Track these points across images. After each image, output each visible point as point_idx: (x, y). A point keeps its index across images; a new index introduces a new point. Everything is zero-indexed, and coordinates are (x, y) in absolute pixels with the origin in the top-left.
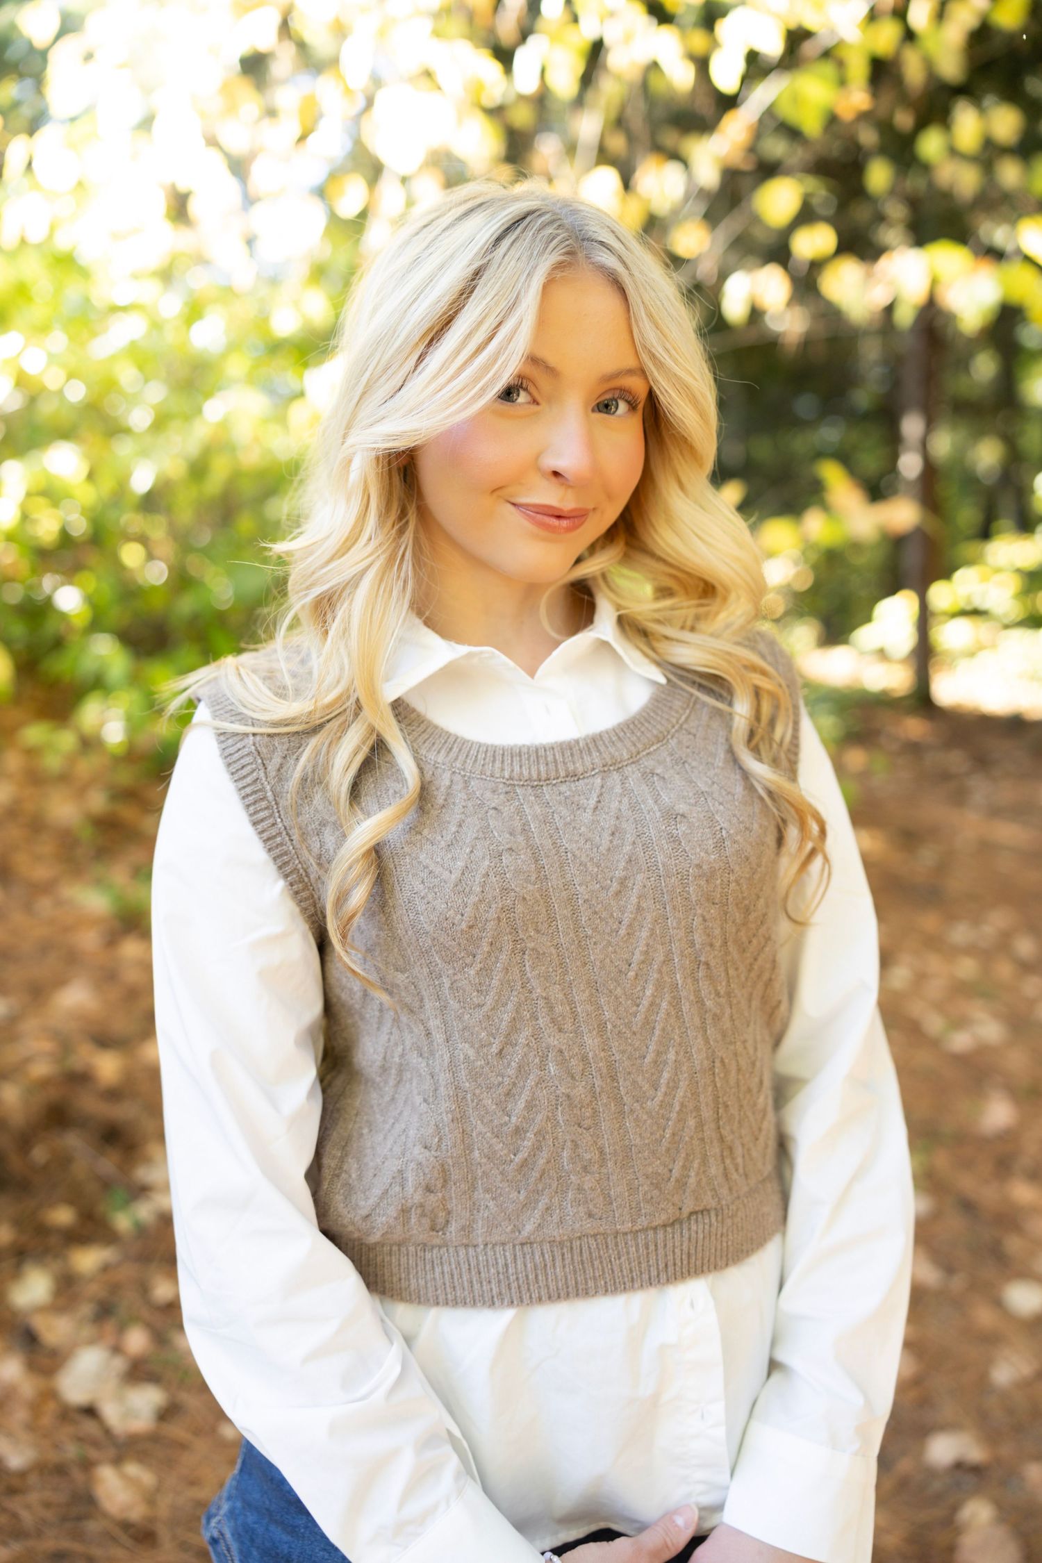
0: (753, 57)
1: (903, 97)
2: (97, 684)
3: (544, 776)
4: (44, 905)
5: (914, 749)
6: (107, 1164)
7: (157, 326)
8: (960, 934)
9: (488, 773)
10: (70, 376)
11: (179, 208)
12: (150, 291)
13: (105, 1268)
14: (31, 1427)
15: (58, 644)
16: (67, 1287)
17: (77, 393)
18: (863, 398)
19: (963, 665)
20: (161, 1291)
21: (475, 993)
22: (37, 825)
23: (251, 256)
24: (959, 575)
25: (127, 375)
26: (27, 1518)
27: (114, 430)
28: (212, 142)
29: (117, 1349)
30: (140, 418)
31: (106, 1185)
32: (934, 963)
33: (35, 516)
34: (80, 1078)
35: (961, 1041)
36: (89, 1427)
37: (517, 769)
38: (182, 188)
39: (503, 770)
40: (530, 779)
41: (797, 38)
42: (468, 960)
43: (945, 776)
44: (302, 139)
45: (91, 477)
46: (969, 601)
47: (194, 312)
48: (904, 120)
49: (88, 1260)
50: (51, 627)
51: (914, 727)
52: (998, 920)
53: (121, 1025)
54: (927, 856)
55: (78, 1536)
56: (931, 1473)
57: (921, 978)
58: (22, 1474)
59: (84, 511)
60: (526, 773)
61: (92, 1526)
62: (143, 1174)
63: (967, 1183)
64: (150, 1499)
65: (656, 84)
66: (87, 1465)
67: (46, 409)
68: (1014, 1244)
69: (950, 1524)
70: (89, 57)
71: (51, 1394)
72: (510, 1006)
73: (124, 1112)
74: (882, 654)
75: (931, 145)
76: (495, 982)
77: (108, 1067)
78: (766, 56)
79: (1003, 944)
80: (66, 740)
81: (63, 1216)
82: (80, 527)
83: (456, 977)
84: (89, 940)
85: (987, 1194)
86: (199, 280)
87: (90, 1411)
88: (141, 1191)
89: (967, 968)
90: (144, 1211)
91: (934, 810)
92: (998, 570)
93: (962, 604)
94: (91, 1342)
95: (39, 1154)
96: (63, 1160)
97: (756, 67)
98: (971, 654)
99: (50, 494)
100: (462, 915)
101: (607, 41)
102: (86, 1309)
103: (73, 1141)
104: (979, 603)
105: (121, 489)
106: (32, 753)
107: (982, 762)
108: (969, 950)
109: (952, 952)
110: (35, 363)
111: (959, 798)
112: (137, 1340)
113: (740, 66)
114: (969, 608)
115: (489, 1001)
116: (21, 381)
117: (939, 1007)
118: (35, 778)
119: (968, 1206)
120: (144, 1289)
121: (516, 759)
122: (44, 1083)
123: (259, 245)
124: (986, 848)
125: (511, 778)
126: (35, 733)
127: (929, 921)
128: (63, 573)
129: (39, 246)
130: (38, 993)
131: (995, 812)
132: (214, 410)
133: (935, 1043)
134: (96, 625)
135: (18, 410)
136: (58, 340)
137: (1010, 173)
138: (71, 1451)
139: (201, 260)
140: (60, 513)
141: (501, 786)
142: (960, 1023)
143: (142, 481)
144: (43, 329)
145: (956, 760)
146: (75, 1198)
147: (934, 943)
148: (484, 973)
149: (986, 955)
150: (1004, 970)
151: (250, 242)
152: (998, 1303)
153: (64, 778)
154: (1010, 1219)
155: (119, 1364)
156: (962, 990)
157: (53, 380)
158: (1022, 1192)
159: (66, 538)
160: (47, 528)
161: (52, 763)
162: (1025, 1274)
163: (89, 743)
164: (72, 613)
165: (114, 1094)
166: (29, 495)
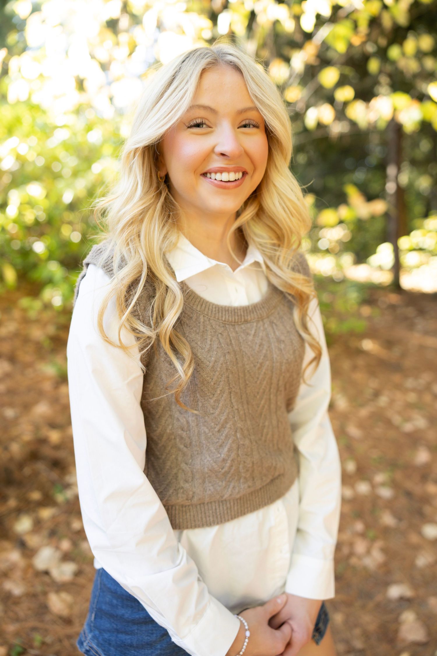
0: (318, 17)
1: (382, 32)
2: (50, 281)
3: (236, 321)
4: (29, 372)
5: (392, 307)
6: (54, 475)
7: (75, 134)
8: (410, 383)
9: (217, 318)
10: (39, 155)
11: (81, 85)
12: (72, 120)
13: (53, 517)
14: (24, 579)
15: (35, 266)
16: (38, 524)
17: (41, 162)
18: (373, 159)
19: (415, 271)
20: (76, 525)
21: (212, 409)
22: (26, 340)
23: (112, 104)
24: (413, 233)
25: (61, 154)
26: (21, 614)
27: (57, 177)
28: (93, 57)
29: (57, 548)
30: (67, 172)
31: (53, 483)
32: (399, 396)
33: (24, 213)
34: (43, 441)
35: (408, 427)
36: (46, 579)
37: (227, 317)
38: (82, 77)
39: (222, 317)
40: (232, 322)
41: (336, 8)
42: (211, 397)
43: (406, 318)
44: (130, 54)
45: (47, 196)
46: (418, 245)
47: (89, 128)
48: (383, 42)
49: (46, 513)
50: (32, 259)
51: (393, 298)
52: (425, 378)
53: (60, 419)
54: (396, 352)
55: (42, 621)
56: (390, 601)
57: (392, 402)
58: (20, 598)
59: (44, 211)
60: (230, 319)
61: (48, 618)
62: (68, 479)
63: (409, 485)
64: (70, 607)
65: (279, 28)
66: (45, 594)
67: (29, 169)
68: (427, 510)
69: (397, 621)
70: (44, 21)
71: (30, 566)
72: (225, 414)
73: (61, 454)
74: (380, 268)
75: (394, 52)
76: (220, 405)
77: (54, 436)
78: (323, 16)
79: (428, 387)
80: (37, 305)
81: (36, 496)
82: (43, 217)
83: (204, 403)
84: (47, 386)
85: (417, 489)
86: (90, 115)
87: (47, 573)
88: (67, 486)
89: (412, 397)
90: (69, 494)
91: (400, 332)
92: (430, 231)
93: (414, 246)
94: (47, 545)
95: (27, 471)
96: (36, 474)
97: (320, 21)
98: (418, 267)
99: (30, 203)
100: (212, 379)
101: (256, 11)
102: (45, 532)
103: (41, 467)
104: (421, 246)
105: (59, 201)
106: (25, 310)
107: (421, 312)
108: (413, 390)
109: (406, 391)
110: (24, 150)
111: (411, 327)
112: (66, 545)
113: (313, 21)
114: (417, 248)
115: (217, 412)
116: (19, 158)
117: (399, 413)
118: (26, 321)
119: (409, 494)
120: (68, 524)
121: (227, 312)
122: (28, 443)
123: (115, 100)
124: (422, 348)
125: (225, 321)
126: (25, 302)
127: (396, 378)
128: (37, 236)
129: (24, 102)
130: (27, 407)
131: (426, 333)
132: (97, 168)
133: (397, 428)
134: (50, 258)
135: (17, 170)
136: (34, 140)
137: (429, 63)
138: (39, 588)
139: (90, 106)
140: (35, 211)
141: (221, 324)
142: (408, 419)
143: (68, 198)
144: (28, 135)
145: (410, 311)
146: (41, 488)
147: (399, 387)
148: (217, 401)
149: (420, 392)
150: (428, 398)
151: (111, 99)
152: (420, 533)
153: (37, 321)
154: (426, 499)
155: (58, 555)
156: (410, 406)
157: (31, 156)
158: (432, 489)
159: (37, 223)
160: (29, 217)
161: (32, 314)
162: (431, 521)
163: (47, 306)
164: (40, 254)
165: (57, 447)
166: (21, 204)
